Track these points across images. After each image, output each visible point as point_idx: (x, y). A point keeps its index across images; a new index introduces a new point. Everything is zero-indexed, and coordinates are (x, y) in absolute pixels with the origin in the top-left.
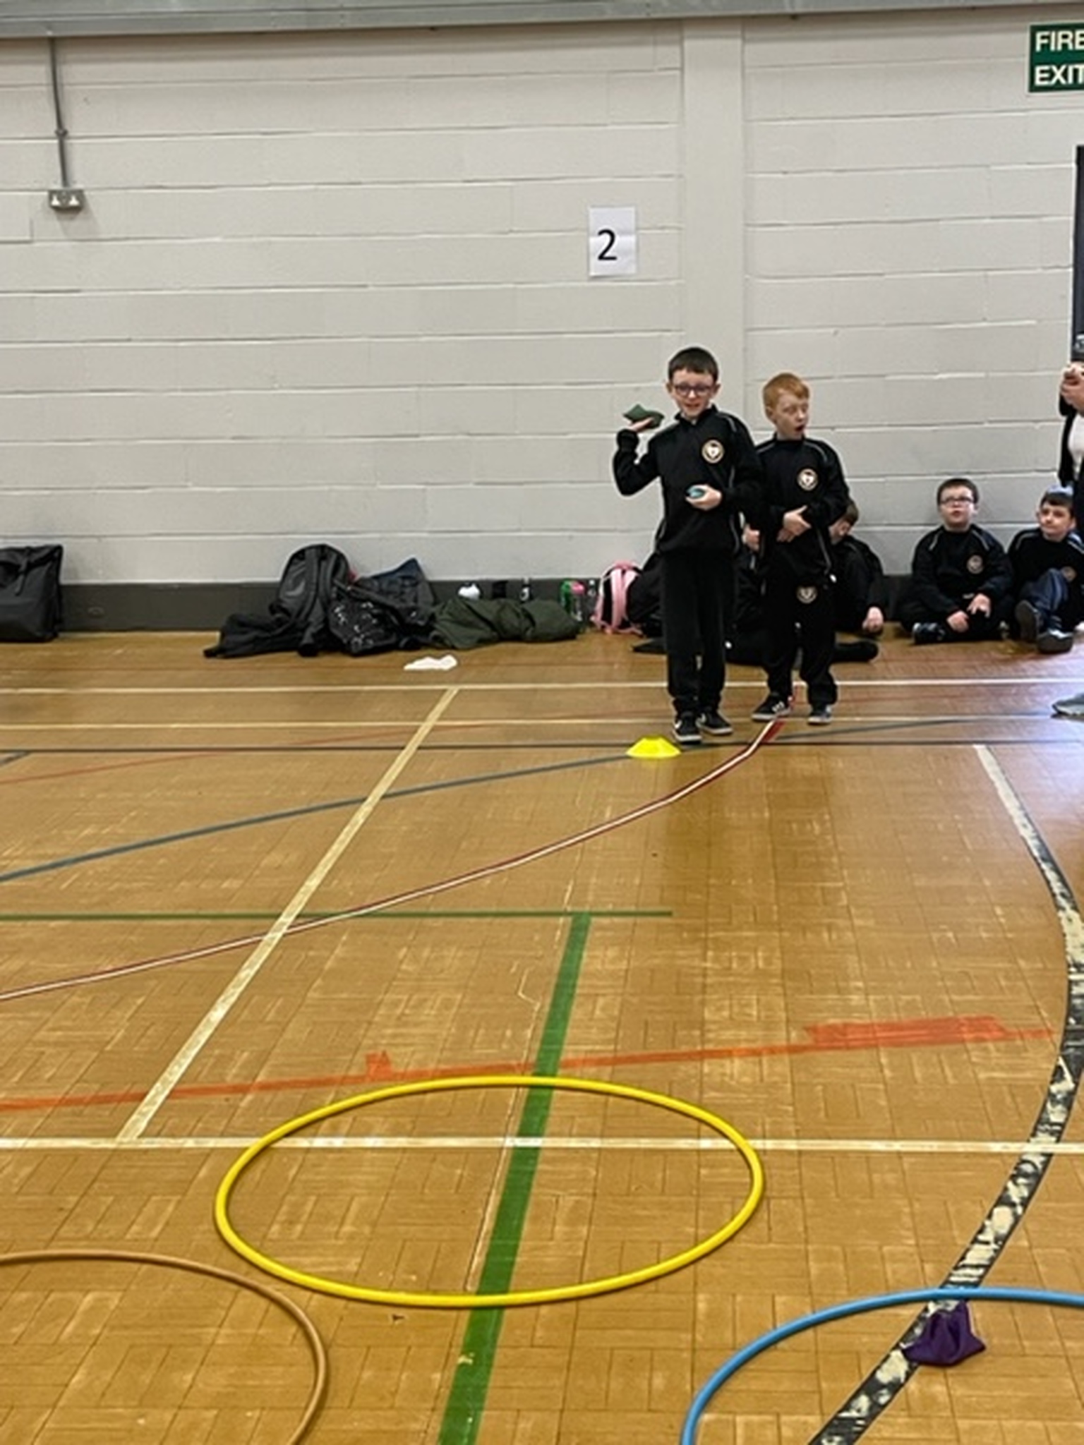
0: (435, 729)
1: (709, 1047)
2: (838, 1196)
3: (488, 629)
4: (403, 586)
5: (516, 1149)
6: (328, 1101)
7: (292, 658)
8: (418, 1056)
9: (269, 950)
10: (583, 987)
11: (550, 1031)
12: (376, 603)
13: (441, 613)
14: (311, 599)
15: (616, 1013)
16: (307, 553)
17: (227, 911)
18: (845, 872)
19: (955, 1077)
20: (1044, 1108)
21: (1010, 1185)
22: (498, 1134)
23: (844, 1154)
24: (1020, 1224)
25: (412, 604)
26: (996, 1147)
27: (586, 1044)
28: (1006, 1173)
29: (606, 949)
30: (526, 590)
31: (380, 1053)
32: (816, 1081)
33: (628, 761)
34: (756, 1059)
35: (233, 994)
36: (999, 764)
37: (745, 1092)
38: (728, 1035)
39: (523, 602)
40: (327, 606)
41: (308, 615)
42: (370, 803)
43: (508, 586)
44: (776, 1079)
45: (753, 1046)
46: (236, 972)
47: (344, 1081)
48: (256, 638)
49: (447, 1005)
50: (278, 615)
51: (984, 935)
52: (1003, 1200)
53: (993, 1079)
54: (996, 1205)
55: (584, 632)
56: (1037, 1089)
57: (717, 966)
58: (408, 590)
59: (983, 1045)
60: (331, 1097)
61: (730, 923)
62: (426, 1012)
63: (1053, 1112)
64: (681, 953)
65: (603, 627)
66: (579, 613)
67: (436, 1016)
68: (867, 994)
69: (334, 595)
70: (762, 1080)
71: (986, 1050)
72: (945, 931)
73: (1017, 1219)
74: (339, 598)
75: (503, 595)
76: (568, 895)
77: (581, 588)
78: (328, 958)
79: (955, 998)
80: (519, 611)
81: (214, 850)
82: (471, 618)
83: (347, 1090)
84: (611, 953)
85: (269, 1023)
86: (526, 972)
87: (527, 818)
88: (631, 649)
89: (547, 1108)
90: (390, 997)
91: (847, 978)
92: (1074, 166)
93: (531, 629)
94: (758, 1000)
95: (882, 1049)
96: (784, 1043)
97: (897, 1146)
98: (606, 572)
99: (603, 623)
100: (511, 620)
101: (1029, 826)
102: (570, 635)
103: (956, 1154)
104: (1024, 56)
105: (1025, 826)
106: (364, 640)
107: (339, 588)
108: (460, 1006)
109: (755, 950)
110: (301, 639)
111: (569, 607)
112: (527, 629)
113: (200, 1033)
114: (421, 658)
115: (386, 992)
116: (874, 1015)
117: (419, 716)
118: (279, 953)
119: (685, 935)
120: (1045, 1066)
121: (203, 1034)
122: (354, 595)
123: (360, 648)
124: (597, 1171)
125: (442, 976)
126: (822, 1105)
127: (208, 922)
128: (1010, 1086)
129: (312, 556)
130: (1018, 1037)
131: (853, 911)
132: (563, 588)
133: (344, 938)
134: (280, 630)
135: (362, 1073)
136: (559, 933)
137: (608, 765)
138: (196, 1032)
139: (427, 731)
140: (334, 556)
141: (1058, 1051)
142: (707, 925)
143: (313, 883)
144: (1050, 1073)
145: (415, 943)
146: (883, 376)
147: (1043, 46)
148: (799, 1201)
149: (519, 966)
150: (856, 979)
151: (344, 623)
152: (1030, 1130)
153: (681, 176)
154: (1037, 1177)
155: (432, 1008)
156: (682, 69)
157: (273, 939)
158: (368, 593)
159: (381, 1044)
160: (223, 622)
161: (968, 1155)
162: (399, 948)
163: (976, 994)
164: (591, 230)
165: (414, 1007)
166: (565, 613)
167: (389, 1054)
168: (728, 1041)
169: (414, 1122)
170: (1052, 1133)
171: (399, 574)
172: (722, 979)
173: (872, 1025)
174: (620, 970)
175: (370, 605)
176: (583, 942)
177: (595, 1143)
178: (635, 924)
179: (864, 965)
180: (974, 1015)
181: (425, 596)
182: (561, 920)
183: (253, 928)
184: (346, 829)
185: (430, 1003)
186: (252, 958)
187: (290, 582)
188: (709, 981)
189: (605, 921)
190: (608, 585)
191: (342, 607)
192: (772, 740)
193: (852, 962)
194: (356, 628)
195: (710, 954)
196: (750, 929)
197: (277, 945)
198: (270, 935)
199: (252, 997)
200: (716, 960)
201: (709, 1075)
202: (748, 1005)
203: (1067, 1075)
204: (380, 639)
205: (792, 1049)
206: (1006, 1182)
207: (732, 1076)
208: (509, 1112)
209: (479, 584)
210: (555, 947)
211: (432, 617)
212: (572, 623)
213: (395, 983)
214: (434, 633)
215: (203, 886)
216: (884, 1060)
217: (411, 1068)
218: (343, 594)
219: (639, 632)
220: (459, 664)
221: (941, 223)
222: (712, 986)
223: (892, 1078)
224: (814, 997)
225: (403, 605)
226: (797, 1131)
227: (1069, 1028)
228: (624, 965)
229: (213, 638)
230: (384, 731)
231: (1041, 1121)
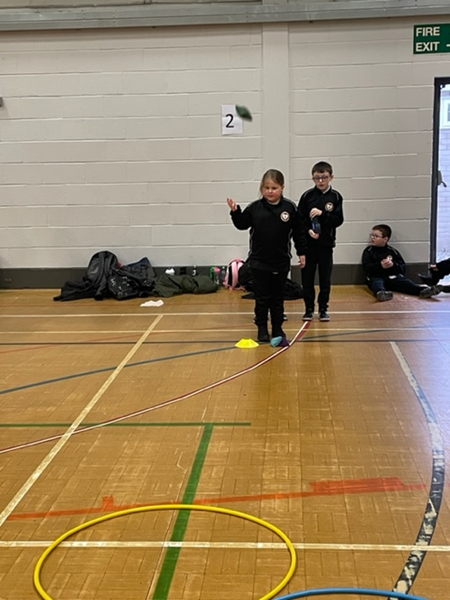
0: (150, 334)
1: (264, 493)
2: (322, 575)
3: (178, 288)
4: (141, 269)
5: (169, 548)
6: (82, 522)
7: (91, 301)
8: (127, 498)
9: (64, 442)
10: (208, 461)
11: (191, 485)
12: (129, 277)
13: (157, 281)
14: (101, 275)
15: (222, 475)
16: (100, 255)
17: (47, 423)
18: (331, 404)
19: (380, 510)
20: (422, 525)
21: (406, 568)
22: (161, 540)
23: (327, 551)
24: (411, 590)
25: (145, 277)
26: (399, 547)
27: (207, 492)
28: (404, 562)
29: (220, 442)
30: (195, 271)
31: (110, 496)
32: (314, 511)
33: (235, 349)
34: (286, 499)
35: (44, 465)
36: (401, 351)
37: (280, 518)
38: (274, 487)
39: (193, 276)
40: (108, 278)
41: (99, 282)
42: (118, 370)
43: (187, 269)
44: (295, 510)
45: (286, 492)
46: (48, 453)
47: (91, 511)
48: (77, 292)
49: (143, 471)
50: (87, 282)
51: (394, 435)
52: (403, 577)
53: (398, 510)
54: (399, 580)
55: (220, 289)
56: (419, 516)
57: (270, 451)
58: (143, 271)
59: (393, 492)
60: (84, 519)
61: (277, 429)
62: (134, 474)
63: (426, 528)
64: (254, 444)
65: (228, 287)
66: (218, 281)
67: (137, 476)
68: (339, 466)
69: (111, 273)
70: (288, 511)
71: (394, 495)
72: (376, 433)
73: (409, 587)
74: (113, 275)
75: (185, 273)
76: (204, 414)
77: (219, 270)
78: (91, 446)
79: (380, 467)
80: (192, 280)
81: (45, 392)
82: (170, 283)
83: (92, 515)
84: (222, 444)
85: (60, 480)
86: (182, 453)
87: (188, 377)
88: (240, 297)
89: (186, 526)
90: (118, 466)
91: (330, 457)
92: (433, 86)
93: (197, 288)
94: (288, 469)
95: (346, 494)
96: (300, 491)
97: (352, 547)
98: (229, 263)
99: (229, 285)
100: (188, 284)
101: (415, 380)
102: (214, 290)
103: (380, 551)
104: (411, 39)
105: (413, 381)
106: (123, 293)
107: (113, 270)
108: (149, 472)
109: (289, 443)
110: (96, 292)
111: (213, 279)
112: (195, 288)
113: (27, 485)
114: (148, 301)
115: (116, 464)
116: (342, 476)
117: (144, 328)
118: (68, 444)
119: (256, 435)
120: (422, 503)
121: (28, 486)
122: (119, 273)
123: (122, 297)
124: (207, 561)
125: (142, 456)
126: (317, 524)
127: (38, 428)
128: (406, 514)
129: (102, 256)
130: (410, 489)
131: (334, 423)
132: (211, 269)
133: (99, 436)
134: (87, 289)
135: (100, 507)
136: (198, 434)
137: (226, 351)
138: (25, 485)
139: (147, 335)
140: (111, 256)
141: (429, 496)
142: (266, 430)
143: (88, 409)
144: (425, 507)
145: (131, 439)
146: (350, 178)
147: (419, 34)
148: (304, 577)
149: (178, 451)
150: (334, 458)
151: (115, 286)
152: (416, 538)
153: (262, 91)
154: (419, 564)
155: (136, 473)
156: (262, 44)
157: (67, 436)
158: (126, 272)
159: (110, 491)
160: (63, 285)
161: (386, 552)
162: (124, 442)
163: (390, 466)
164: (223, 113)
165: (128, 472)
166: (211, 281)
167: (114, 497)
168: (274, 490)
169: (122, 533)
170: (426, 540)
171: (139, 264)
172: (273, 457)
173: (342, 481)
174: (225, 453)
175: (126, 277)
176: (209, 438)
177: (207, 545)
178: (233, 429)
179: (338, 450)
180: (389, 477)
181: (151, 273)
182: (200, 427)
183: (58, 431)
184: (107, 382)
185: (135, 470)
186: (56, 446)
187: (92, 268)
188: (266, 458)
189: (220, 428)
190: (230, 269)
191: (114, 278)
192: (300, 339)
193: (333, 448)
194: (120, 288)
195: (267, 444)
196: (286, 432)
197: (68, 440)
198: (65, 435)
199: (53, 466)
200: (270, 447)
201: (264, 508)
202: (284, 471)
203: (433, 509)
204: (131, 293)
205: (304, 495)
206: (404, 567)
207: (274, 509)
208: (168, 528)
209: (175, 268)
210: (196, 441)
211: (153, 283)
212: (214, 285)
213: (120, 459)
214: (154, 290)
215: (38, 410)
216: (346, 500)
217: (123, 504)
218: (114, 273)
219: (244, 289)
220: (164, 304)
221: (375, 111)
222: (267, 461)
223: (351, 510)
224: (314, 467)
225: (141, 278)
226: (304, 539)
227: (434, 483)
228: (227, 450)
229: (58, 292)
230: (128, 335)
231: (421, 532)
